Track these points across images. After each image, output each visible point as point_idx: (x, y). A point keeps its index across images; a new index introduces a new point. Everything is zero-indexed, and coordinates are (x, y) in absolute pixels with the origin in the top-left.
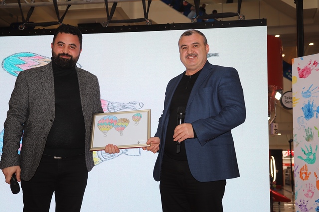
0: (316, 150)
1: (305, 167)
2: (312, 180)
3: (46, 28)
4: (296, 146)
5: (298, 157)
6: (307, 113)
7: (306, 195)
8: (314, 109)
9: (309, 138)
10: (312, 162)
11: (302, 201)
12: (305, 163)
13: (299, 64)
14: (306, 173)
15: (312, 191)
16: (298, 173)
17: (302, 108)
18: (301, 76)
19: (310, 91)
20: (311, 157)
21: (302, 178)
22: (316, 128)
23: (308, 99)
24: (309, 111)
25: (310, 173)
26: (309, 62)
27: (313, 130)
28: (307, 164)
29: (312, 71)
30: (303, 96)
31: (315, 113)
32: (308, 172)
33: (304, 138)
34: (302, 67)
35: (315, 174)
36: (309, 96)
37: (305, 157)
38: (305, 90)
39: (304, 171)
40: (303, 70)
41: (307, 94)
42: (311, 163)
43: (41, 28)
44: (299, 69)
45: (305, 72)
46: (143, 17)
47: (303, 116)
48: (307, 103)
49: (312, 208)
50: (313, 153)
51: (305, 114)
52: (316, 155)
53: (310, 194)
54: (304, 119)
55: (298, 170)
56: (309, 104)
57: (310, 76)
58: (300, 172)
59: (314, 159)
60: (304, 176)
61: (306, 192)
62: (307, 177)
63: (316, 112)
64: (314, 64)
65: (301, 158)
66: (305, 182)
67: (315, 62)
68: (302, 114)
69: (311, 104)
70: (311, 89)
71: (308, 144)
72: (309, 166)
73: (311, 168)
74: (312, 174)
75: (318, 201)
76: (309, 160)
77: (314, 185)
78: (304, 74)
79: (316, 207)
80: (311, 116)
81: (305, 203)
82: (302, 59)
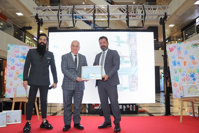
0: (179, 77)
1: (175, 83)
2: (178, 87)
3: (68, 29)
4: (172, 75)
5: (173, 79)
6: (174, 64)
7: (177, 92)
8: (177, 62)
9: (176, 73)
10: (178, 81)
12: (175, 81)
15: (179, 90)
17: (172, 62)
18: (171, 51)
20: (177, 79)
22: (178, 69)
23: (174, 59)
26: (173, 46)
31: (177, 64)
33: (174, 73)
34: (170, 48)
36: (174, 58)
37: (175, 79)
38: (172, 56)
40: (171, 49)
41: (173, 57)
43: (67, 29)
44: (169, 48)
46: (108, 26)
53: (178, 92)
54: (173, 66)
55: (173, 84)
56: (174, 61)
57: (174, 51)
59: (178, 80)
60: (175, 86)
61: (176, 91)
62: (176, 86)
66: (176, 88)
67: (175, 46)
68: (172, 64)
70: (175, 55)
71: (176, 75)
73: (177, 83)
74: (178, 85)
75: (181, 94)
76: (177, 80)
77: (179, 88)
78: (172, 50)
79: (180, 96)
80: (176, 65)
81: (176, 95)
82: (170, 45)
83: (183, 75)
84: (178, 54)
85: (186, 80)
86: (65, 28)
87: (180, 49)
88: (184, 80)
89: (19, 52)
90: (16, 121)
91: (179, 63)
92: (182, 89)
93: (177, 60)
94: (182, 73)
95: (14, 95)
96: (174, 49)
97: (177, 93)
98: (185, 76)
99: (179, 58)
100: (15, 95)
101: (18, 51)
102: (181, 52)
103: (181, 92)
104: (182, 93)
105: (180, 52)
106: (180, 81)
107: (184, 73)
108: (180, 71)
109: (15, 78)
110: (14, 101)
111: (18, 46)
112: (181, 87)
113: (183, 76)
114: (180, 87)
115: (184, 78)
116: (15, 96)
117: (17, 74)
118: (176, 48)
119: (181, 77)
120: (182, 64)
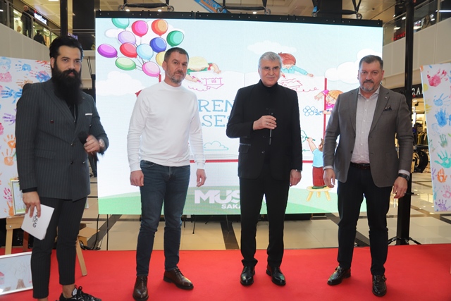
1: (442, 171)
2: (449, 182)
3: (151, 10)
4: (433, 151)
5: (436, 161)
6: (440, 121)
7: (445, 196)
8: (447, 116)
9: (444, 144)
11: (441, 201)
12: (441, 167)
13: (428, 72)
14: (443, 176)
15: (450, 192)
16: (436, 176)
17: (436, 116)
18: (432, 84)
19: (442, 99)
20: (447, 162)
21: (440, 180)
22: (450, 136)
23: (440, 107)
24: (442, 118)
25: (447, 176)
26: (438, 71)
27: (447, 137)
29: (441, 80)
30: (435, 104)
31: (448, 121)
32: (445, 175)
33: (439, 144)
34: (431, 76)
36: (441, 104)
37: (441, 161)
38: (437, 98)
39: (442, 174)
40: (433, 78)
41: (439, 102)
42: (448, 167)
43: (146, 10)
44: (429, 77)
45: (435, 80)
46: (262, 5)
47: (437, 123)
48: (439, 111)
50: (449, 157)
51: (438, 121)
53: (448, 195)
54: (438, 126)
55: (436, 173)
56: (441, 112)
57: (440, 85)
58: (438, 175)
59: (450, 163)
60: (441, 178)
61: (444, 193)
62: (444, 180)
64: (443, 73)
65: (438, 162)
66: (443, 184)
67: (444, 71)
68: (435, 121)
69: (443, 111)
70: (443, 97)
71: (443, 149)
72: (445, 169)
73: (448, 172)
74: (449, 178)
76: (445, 164)
78: (434, 82)
80: (445, 123)
81: (444, 202)
82: (431, 67)
86: (140, 6)
89: (10, 80)
90: (21, 284)
95: (8, 209)
96: (443, 81)
97: (445, 199)
100: (11, 209)
101: (7, 77)
109: (6, 159)
110: (10, 228)
111: (5, 61)
116: (11, 214)
117: (10, 146)
118: (446, 76)
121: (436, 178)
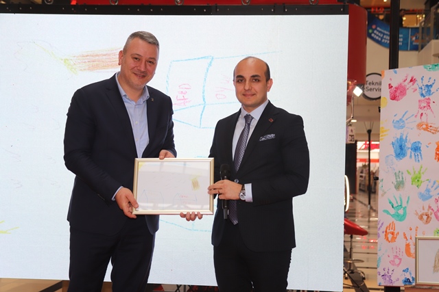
0: (407, 202)
1: (392, 226)
2: (400, 243)
4: (382, 195)
5: (384, 211)
6: (399, 151)
7: (392, 262)
8: (409, 145)
9: (399, 185)
10: (401, 218)
11: (386, 270)
12: (393, 219)
13: (391, 79)
14: (393, 234)
15: (400, 257)
16: (383, 232)
17: (393, 144)
18: (394, 98)
19: (404, 119)
20: (401, 212)
21: (388, 239)
22: (409, 173)
23: (401, 131)
24: (401, 147)
25: (398, 233)
26: (405, 78)
27: (405, 175)
28: (395, 222)
29: (408, 91)
30: (395, 127)
31: (409, 152)
32: (396, 232)
33: (393, 186)
34: (394, 85)
35: (405, 235)
36: (402, 127)
37: (392, 211)
38: (397, 118)
39: (391, 230)
40: (397, 88)
41: (399, 124)
42: (400, 220)
44: (390, 87)
45: (399, 91)
47: (394, 154)
48: (399, 137)
49: (398, 280)
50: (403, 206)
51: (395, 152)
52: (407, 209)
53: (397, 261)
54: (395, 159)
55: (383, 228)
56: (401, 138)
57: (405, 98)
58: (386, 232)
59: (404, 215)
60: (390, 236)
61: (391, 258)
62: (394, 239)
63: (410, 150)
64: (411, 81)
65: (388, 212)
66: (391, 244)
67: (412, 78)
68: (392, 151)
69: (404, 138)
70: (406, 117)
71: (397, 194)
72: (397, 223)
73: (400, 227)
74: (401, 235)
75: (406, 270)
76: (398, 216)
77: (403, 249)
78: (397, 94)
79: (403, 278)
80: (404, 155)
81: (390, 272)
82: (396, 72)
83: (425, 197)
84: (421, 111)
85: (433, 216)
87: (433, 89)
88: (426, 218)
91: (416, 149)
92: (412, 251)
93: (413, 135)
94: (423, 189)
97: (391, 268)
98: (433, 199)
99: (419, 126)
102: (431, 105)
103: (409, 262)
104: (412, 269)
105: (429, 103)
106: (412, 220)
107: (428, 191)
108: (417, 180)
112: (412, 242)
113: (424, 200)
114: (408, 245)
115: (426, 208)
118: (415, 86)
119: (416, 206)
120: (428, 152)
121: (383, 235)
